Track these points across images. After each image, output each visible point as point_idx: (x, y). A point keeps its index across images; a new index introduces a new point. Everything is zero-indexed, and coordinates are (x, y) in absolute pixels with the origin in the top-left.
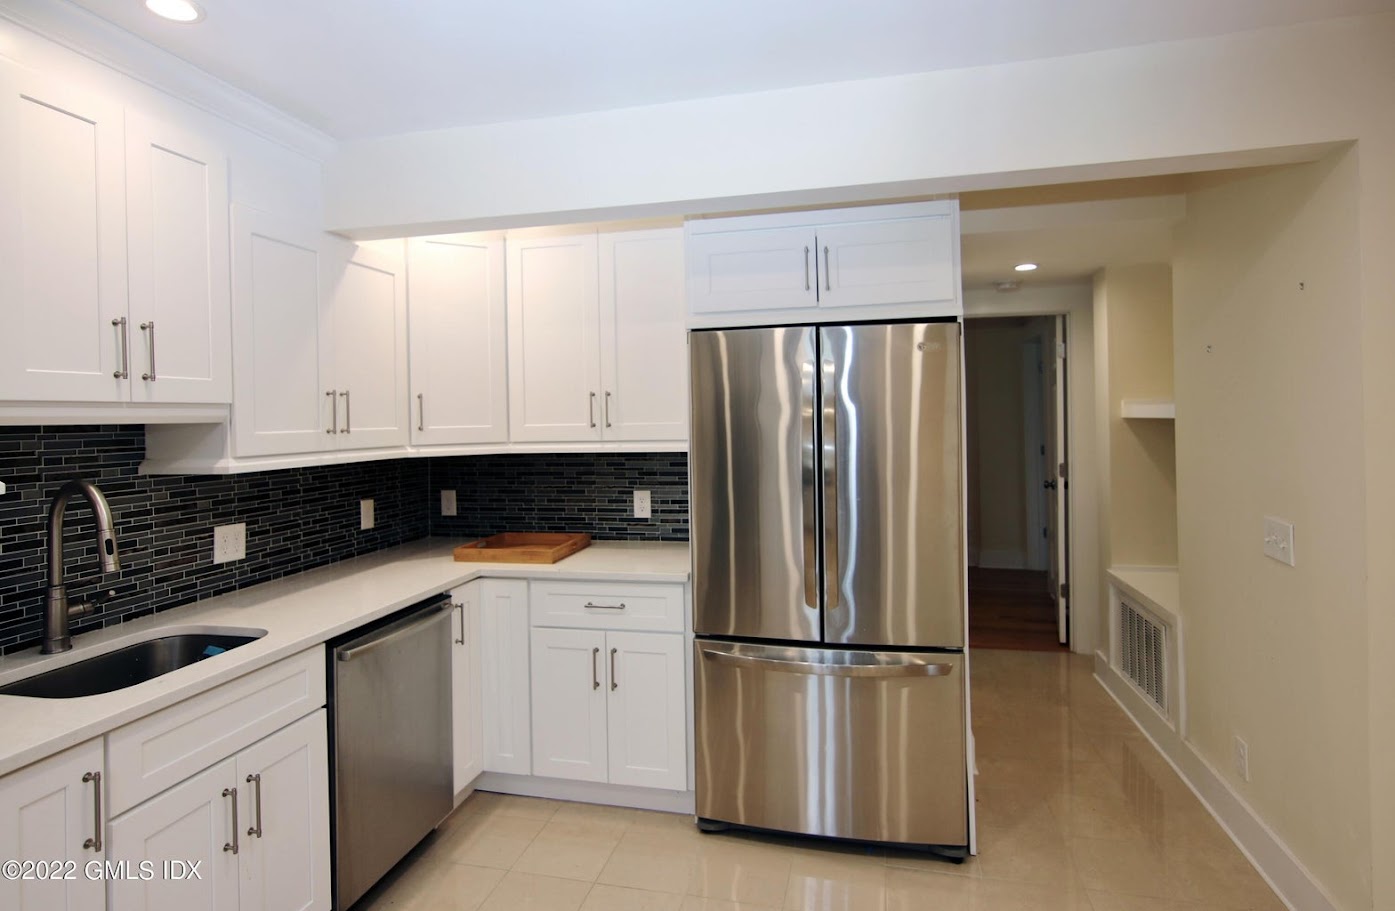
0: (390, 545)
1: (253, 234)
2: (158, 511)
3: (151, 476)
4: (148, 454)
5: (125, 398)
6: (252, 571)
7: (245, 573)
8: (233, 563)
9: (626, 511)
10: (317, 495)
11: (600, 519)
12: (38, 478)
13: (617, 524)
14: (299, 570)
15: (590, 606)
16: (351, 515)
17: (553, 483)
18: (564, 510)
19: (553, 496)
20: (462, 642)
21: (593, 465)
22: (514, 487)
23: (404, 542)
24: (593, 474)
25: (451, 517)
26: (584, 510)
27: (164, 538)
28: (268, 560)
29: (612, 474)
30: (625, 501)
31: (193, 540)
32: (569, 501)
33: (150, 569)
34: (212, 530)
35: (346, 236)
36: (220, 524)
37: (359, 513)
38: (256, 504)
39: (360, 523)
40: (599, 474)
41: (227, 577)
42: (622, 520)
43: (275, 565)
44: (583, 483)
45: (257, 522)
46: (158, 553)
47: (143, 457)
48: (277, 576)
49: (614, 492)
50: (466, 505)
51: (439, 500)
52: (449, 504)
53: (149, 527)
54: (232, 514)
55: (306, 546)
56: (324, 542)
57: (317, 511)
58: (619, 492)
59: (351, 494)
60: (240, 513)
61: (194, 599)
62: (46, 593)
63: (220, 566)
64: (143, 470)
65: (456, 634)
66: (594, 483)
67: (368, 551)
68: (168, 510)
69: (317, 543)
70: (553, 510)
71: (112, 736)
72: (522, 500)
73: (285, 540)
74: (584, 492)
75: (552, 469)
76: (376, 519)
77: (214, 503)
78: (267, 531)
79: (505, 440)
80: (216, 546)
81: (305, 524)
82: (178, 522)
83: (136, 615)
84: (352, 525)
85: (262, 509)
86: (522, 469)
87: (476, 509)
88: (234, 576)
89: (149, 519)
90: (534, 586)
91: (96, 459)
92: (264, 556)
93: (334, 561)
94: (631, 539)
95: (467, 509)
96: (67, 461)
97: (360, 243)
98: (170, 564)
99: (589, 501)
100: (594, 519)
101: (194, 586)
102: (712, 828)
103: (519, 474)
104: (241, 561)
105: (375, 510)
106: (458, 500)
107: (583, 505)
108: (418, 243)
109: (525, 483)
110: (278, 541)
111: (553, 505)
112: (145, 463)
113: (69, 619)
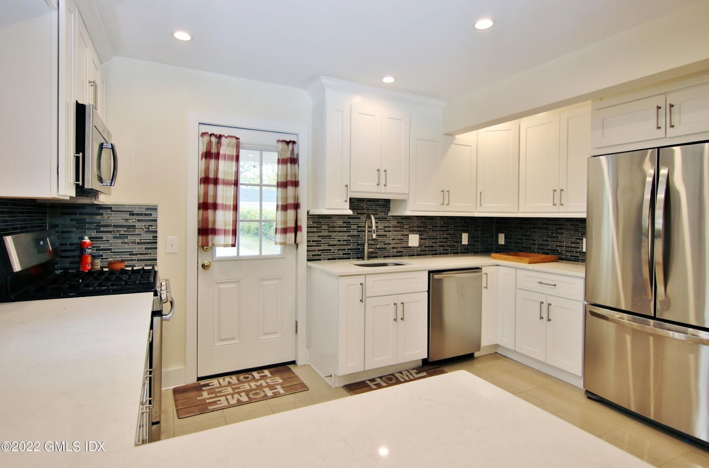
0: (475, 253)
1: (417, 139)
2: (393, 227)
3: (392, 216)
4: (391, 209)
5: (380, 191)
6: (421, 251)
7: (418, 251)
8: (415, 247)
9: (579, 248)
10: (445, 229)
11: (566, 251)
12: (364, 214)
13: (574, 254)
14: (437, 254)
15: (541, 283)
16: (458, 238)
17: (545, 232)
18: (549, 245)
19: (544, 239)
20: (487, 288)
21: (563, 225)
22: (528, 233)
23: (481, 252)
24: (563, 229)
25: (502, 245)
26: (558, 246)
27: (395, 235)
28: (426, 249)
29: (573, 229)
30: (579, 243)
31: (402, 237)
32: (551, 241)
33: (390, 244)
34: (408, 235)
35: (451, 135)
36: (411, 234)
37: (461, 238)
38: (422, 229)
39: (461, 242)
40: (566, 229)
41: (413, 251)
42: (576, 252)
43: (428, 251)
44: (558, 233)
45: (423, 235)
46: (393, 239)
47: (389, 210)
48: (429, 255)
49: (573, 238)
50: (508, 240)
51: (498, 237)
52: (502, 239)
53: (390, 231)
54: (415, 231)
55: (440, 246)
56: (447, 246)
57: (444, 234)
58: (576, 239)
59: (458, 230)
60: (418, 231)
61: (402, 256)
62: (364, 245)
63: (411, 247)
64: (390, 214)
65: (484, 285)
66: (564, 233)
67: (464, 253)
68: (395, 227)
69: (444, 246)
70: (545, 245)
71: (367, 276)
72: (530, 240)
73: (432, 243)
74: (558, 237)
75: (544, 226)
76: (468, 241)
77: (409, 227)
78: (426, 239)
79: (517, 211)
80: (409, 241)
81: (440, 238)
82: (398, 231)
83: (387, 257)
84: (458, 242)
85: (425, 231)
86: (531, 226)
87: (511, 242)
88: (415, 251)
89: (391, 229)
90: (519, 271)
91: (378, 210)
92: (425, 247)
93: (451, 253)
94: (581, 262)
95: (509, 242)
96: (371, 210)
97: (457, 136)
98: (396, 244)
99: (561, 242)
100: (563, 251)
101: (403, 252)
102: (593, 397)
103: (530, 228)
104: (417, 247)
105: (469, 238)
106: (505, 238)
107: (558, 244)
108: (482, 131)
109: (532, 232)
110: (430, 243)
111: (544, 243)
112: (390, 212)
113: (369, 253)
